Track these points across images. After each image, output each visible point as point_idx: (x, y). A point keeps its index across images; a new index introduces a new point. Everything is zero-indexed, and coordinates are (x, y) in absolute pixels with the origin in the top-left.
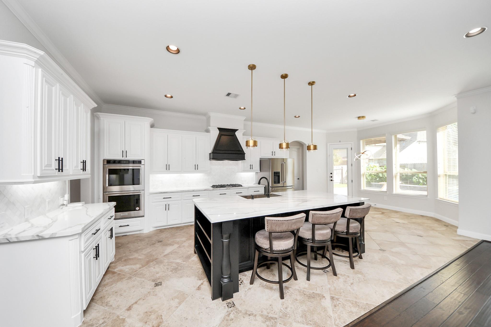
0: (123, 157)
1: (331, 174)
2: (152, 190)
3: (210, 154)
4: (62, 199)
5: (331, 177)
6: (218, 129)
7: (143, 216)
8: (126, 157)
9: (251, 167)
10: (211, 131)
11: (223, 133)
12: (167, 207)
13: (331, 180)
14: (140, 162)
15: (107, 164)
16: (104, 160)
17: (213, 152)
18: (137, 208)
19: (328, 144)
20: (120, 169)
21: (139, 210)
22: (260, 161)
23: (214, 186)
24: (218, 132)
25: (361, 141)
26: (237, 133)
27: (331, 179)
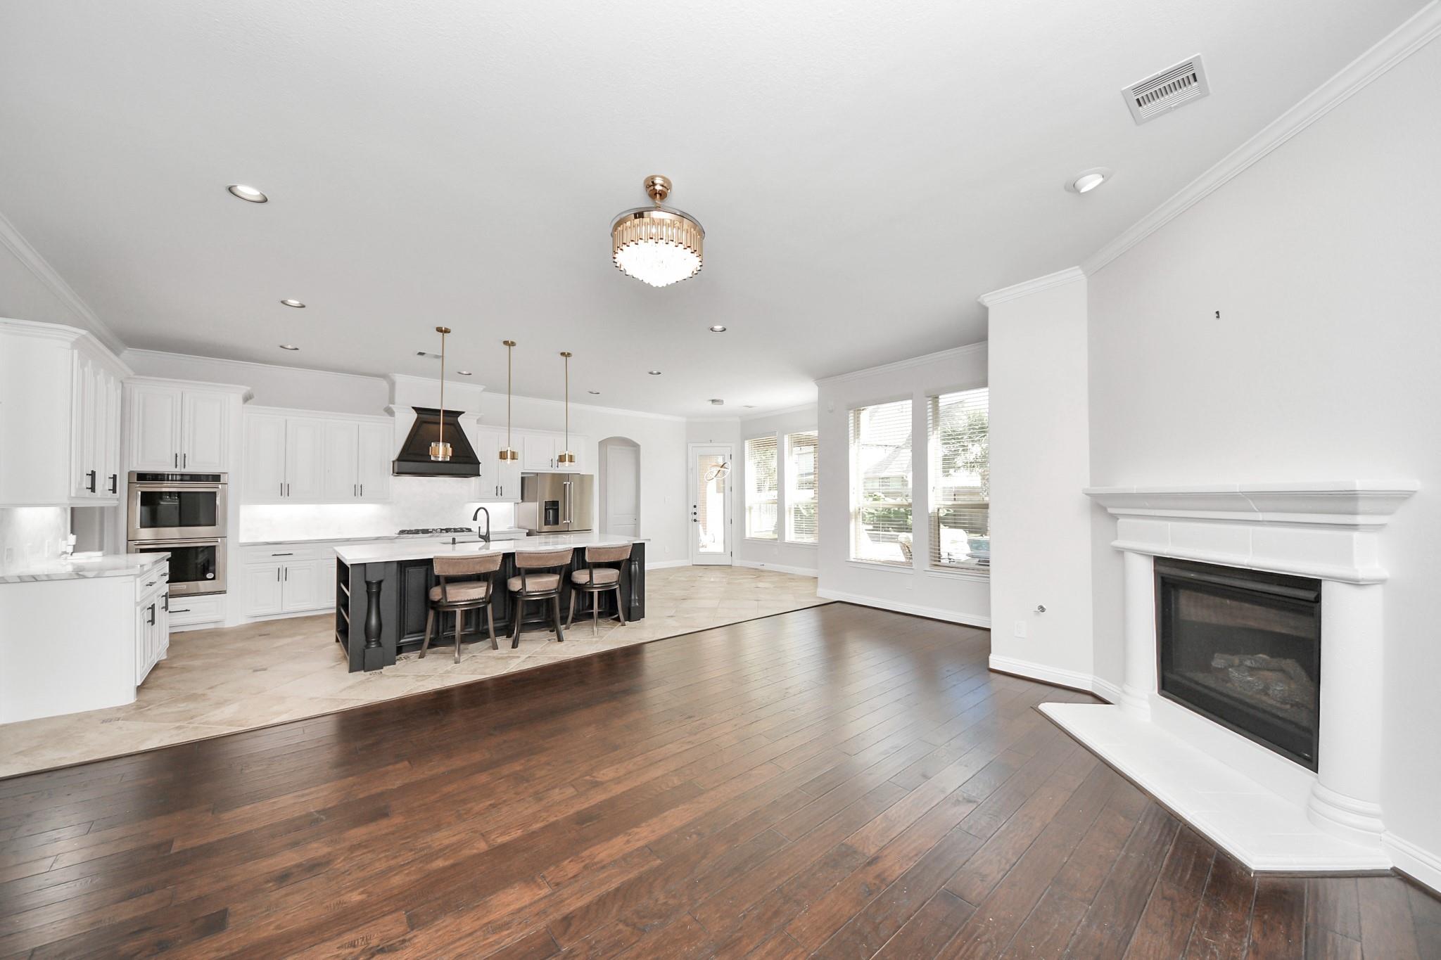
0: (176, 467)
1: (695, 507)
2: (243, 539)
3: (393, 462)
4: (64, 542)
5: (695, 513)
6: (413, 410)
7: (225, 592)
8: (184, 467)
9: (499, 492)
10: (396, 414)
11: (426, 417)
12: (282, 575)
13: (695, 521)
14: (216, 478)
15: (138, 480)
16: (130, 474)
17: (401, 458)
18: (210, 576)
19: (690, 448)
20: (161, 493)
21: (214, 578)
22: (523, 479)
23: (402, 532)
24: (414, 416)
25: (747, 443)
26: (461, 419)
27: (695, 517)
